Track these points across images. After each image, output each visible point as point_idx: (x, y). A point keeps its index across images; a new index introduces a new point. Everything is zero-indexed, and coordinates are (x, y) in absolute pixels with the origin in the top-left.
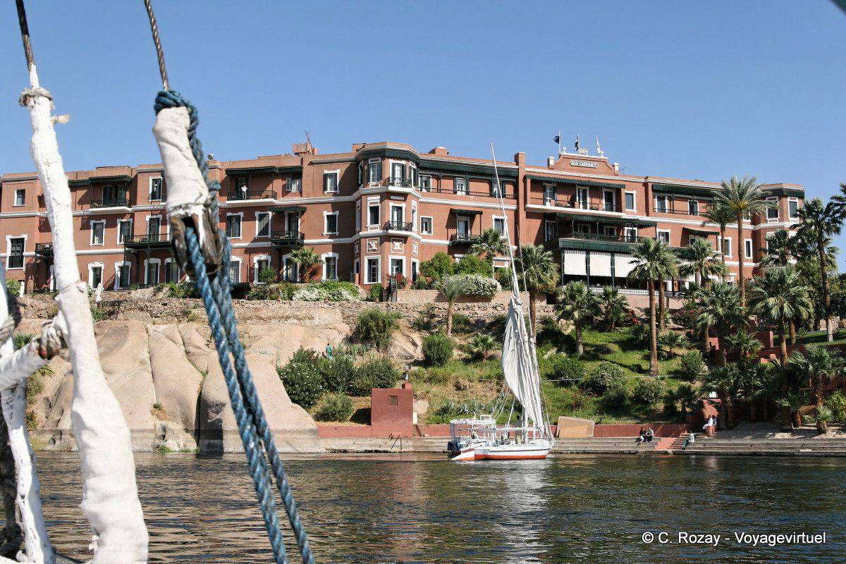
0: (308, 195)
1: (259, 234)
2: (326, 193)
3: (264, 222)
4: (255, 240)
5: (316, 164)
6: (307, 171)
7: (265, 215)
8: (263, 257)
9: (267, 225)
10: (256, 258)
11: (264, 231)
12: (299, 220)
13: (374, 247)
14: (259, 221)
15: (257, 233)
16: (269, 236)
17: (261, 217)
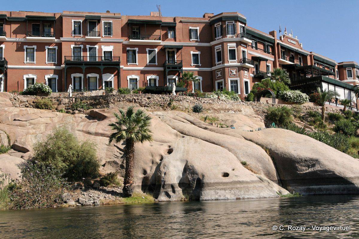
0: (180, 41)
1: (149, 63)
2: (191, 40)
3: (153, 55)
4: (147, 66)
5: (184, 22)
6: (179, 26)
7: (153, 51)
8: (153, 77)
9: (155, 57)
10: (149, 77)
11: (152, 61)
12: (175, 56)
13: (234, 73)
14: (149, 54)
15: (148, 62)
16: (157, 64)
17: (150, 52)
